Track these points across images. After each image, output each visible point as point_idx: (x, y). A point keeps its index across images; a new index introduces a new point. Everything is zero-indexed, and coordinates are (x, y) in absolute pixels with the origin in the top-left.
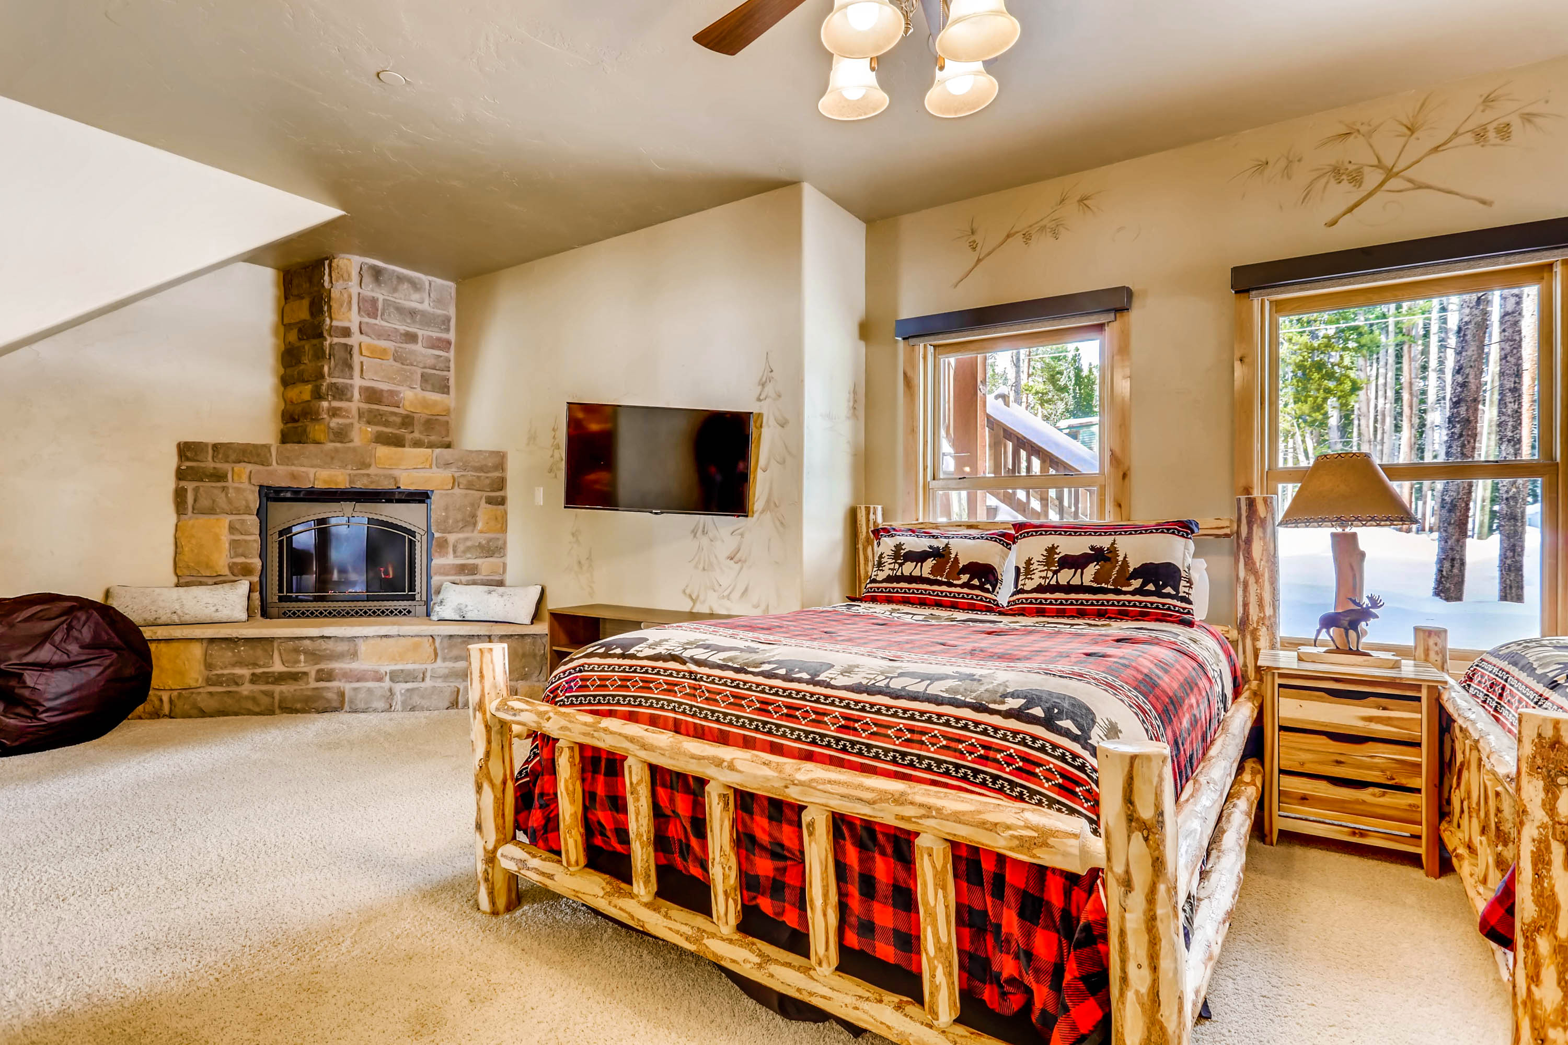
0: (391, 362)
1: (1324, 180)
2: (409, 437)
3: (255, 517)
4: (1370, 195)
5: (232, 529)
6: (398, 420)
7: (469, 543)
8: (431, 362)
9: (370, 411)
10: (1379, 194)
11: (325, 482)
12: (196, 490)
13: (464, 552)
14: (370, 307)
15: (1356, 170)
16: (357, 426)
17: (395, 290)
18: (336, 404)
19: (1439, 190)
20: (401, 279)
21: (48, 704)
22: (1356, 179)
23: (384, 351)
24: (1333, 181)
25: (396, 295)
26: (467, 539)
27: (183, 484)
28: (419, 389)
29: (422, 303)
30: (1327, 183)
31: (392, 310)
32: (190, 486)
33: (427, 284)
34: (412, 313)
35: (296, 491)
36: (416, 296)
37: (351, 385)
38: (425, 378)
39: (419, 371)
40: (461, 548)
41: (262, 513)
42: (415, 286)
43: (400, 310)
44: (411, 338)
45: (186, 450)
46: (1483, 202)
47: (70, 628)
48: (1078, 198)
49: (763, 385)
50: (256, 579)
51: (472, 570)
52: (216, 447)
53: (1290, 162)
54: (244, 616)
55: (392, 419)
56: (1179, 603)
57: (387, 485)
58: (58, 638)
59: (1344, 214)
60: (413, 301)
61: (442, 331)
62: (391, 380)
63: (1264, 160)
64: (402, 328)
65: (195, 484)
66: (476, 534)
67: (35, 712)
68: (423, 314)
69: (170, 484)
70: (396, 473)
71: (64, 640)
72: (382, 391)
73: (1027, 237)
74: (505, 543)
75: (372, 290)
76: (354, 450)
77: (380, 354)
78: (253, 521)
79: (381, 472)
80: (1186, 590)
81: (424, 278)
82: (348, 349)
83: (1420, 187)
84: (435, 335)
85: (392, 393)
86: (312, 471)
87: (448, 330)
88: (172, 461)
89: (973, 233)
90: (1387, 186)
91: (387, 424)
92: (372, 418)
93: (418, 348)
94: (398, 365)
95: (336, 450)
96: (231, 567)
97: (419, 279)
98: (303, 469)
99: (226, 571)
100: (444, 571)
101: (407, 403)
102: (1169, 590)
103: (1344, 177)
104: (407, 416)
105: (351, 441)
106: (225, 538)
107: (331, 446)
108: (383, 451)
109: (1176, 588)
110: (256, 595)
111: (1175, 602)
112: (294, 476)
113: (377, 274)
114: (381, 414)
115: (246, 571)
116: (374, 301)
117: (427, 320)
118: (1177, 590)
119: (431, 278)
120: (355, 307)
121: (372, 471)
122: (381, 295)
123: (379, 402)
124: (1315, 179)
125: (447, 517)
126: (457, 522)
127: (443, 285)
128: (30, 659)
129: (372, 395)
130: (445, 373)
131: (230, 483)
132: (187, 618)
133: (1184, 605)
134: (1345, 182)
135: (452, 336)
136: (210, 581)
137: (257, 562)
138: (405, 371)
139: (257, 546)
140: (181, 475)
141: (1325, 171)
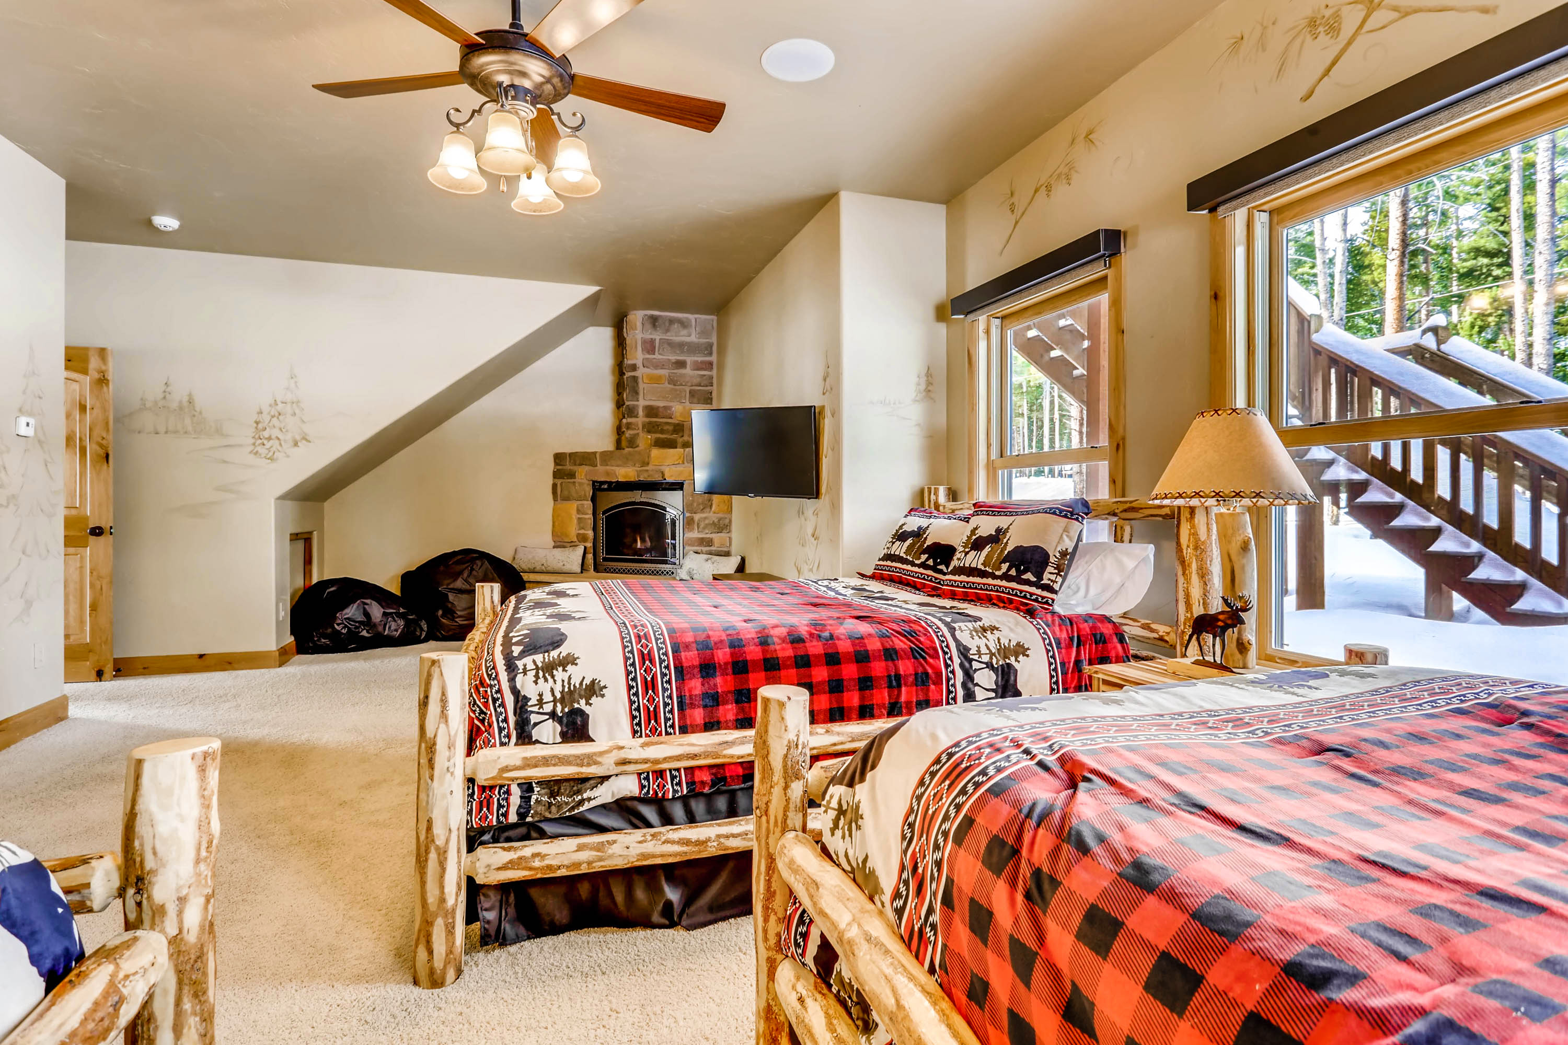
0: (667, 385)
1: (1298, 42)
2: (680, 440)
3: (590, 502)
4: (1349, 43)
5: (578, 511)
6: (671, 428)
7: (707, 522)
8: (698, 380)
9: (650, 423)
10: (1359, 39)
11: (625, 477)
12: (561, 484)
13: (704, 528)
14: (650, 347)
15: (1333, 15)
16: (641, 434)
17: (667, 331)
18: (630, 420)
19: (1430, 11)
20: (672, 321)
21: (459, 613)
22: (1333, 29)
23: (660, 377)
24: (1309, 38)
25: (669, 334)
26: (705, 518)
27: (556, 480)
28: (688, 403)
29: (690, 336)
30: (1303, 42)
31: (666, 346)
32: (559, 482)
33: (693, 321)
34: (681, 346)
35: (610, 483)
36: (684, 332)
37: (637, 406)
38: (692, 394)
39: (688, 389)
40: (702, 525)
41: (593, 499)
42: (684, 324)
43: (671, 344)
44: (681, 364)
45: (559, 458)
46: (1485, 11)
47: (472, 569)
48: (1084, 135)
49: (825, 380)
50: (589, 545)
51: (710, 542)
52: (571, 454)
53: (1265, 28)
54: (579, 570)
55: (666, 428)
56: (1039, 592)
57: (657, 478)
58: (465, 575)
59: (1321, 80)
60: (682, 336)
61: (706, 355)
62: (665, 398)
63: (1239, 36)
64: (674, 358)
65: (561, 481)
66: (711, 514)
67: (454, 617)
68: (689, 344)
69: (550, 481)
70: (663, 468)
71: (469, 576)
72: (658, 407)
73: (1049, 188)
74: (730, 521)
75: (651, 334)
76: (639, 453)
77: (656, 380)
78: (588, 504)
79: (654, 468)
80: (1053, 577)
81: (692, 317)
82: (635, 379)
83: (1407, 14)
84: (700, 359)
85: (666, 408)
86: (617, 469)
87: (711, 354)
88: (550, 466)
89: (1012, 194)
90: (1369, 26)
91: (662, 432)
92: (650, 428)
93: (688, 371)
94: (671, 386)
95: (630, 453)
96: (578, 535)
97: (687, 318)
98: (613, 468)
99: (575, 539)
100: (691, 542)
101: (678, 414)
102: (1029, 576)
103: (1321, 29)
104: (678, 425)
105: (637, 446)
106: (575, 516)
107: (627, 450)
108: (655, 452)
109: (1039, 576)
110: (590, 556)
111: (1033, 590)
112: (608, 474)
113: (654, 321)
114: (658, 425)
115: (583, 538)
116: (652, 341)
117: (692, 348)
118: (1040, 578)
119: (697, 316)
120: (639, 348)
121: (649, 468)
122: (657, 336)
123: (656, 416)
124: (1289, 44)
125: (693, 501)
126: (699, 504)
127: (706, 319)
128: (451, 586)
129: (651, 411)
130: (709, 388)
131: (577, 480)
132: (549, 569)
133: (1045, 594)
134: (1322, 37)
135: (714, 359)
136: (569, 545)
137: (590, 533)
138: (676, 390)
139: (591, 522)
140: (557, 475)
141: (1300, 27)
